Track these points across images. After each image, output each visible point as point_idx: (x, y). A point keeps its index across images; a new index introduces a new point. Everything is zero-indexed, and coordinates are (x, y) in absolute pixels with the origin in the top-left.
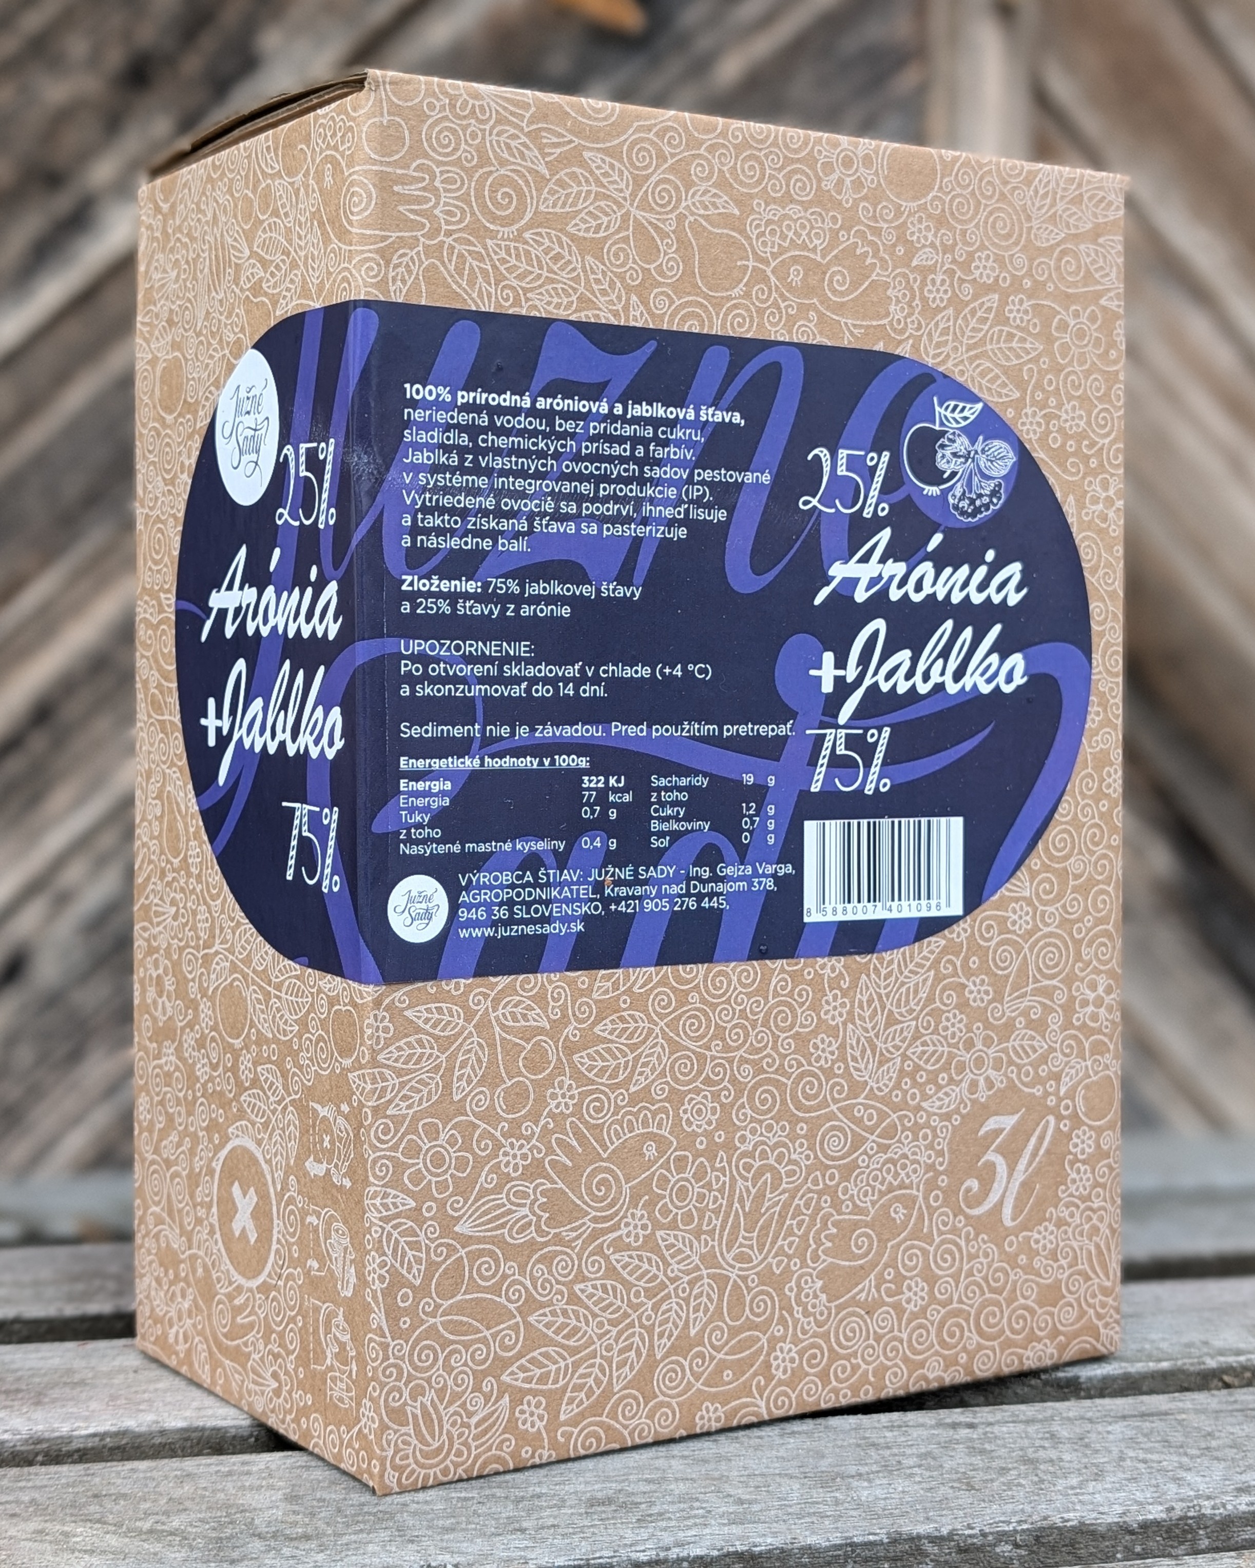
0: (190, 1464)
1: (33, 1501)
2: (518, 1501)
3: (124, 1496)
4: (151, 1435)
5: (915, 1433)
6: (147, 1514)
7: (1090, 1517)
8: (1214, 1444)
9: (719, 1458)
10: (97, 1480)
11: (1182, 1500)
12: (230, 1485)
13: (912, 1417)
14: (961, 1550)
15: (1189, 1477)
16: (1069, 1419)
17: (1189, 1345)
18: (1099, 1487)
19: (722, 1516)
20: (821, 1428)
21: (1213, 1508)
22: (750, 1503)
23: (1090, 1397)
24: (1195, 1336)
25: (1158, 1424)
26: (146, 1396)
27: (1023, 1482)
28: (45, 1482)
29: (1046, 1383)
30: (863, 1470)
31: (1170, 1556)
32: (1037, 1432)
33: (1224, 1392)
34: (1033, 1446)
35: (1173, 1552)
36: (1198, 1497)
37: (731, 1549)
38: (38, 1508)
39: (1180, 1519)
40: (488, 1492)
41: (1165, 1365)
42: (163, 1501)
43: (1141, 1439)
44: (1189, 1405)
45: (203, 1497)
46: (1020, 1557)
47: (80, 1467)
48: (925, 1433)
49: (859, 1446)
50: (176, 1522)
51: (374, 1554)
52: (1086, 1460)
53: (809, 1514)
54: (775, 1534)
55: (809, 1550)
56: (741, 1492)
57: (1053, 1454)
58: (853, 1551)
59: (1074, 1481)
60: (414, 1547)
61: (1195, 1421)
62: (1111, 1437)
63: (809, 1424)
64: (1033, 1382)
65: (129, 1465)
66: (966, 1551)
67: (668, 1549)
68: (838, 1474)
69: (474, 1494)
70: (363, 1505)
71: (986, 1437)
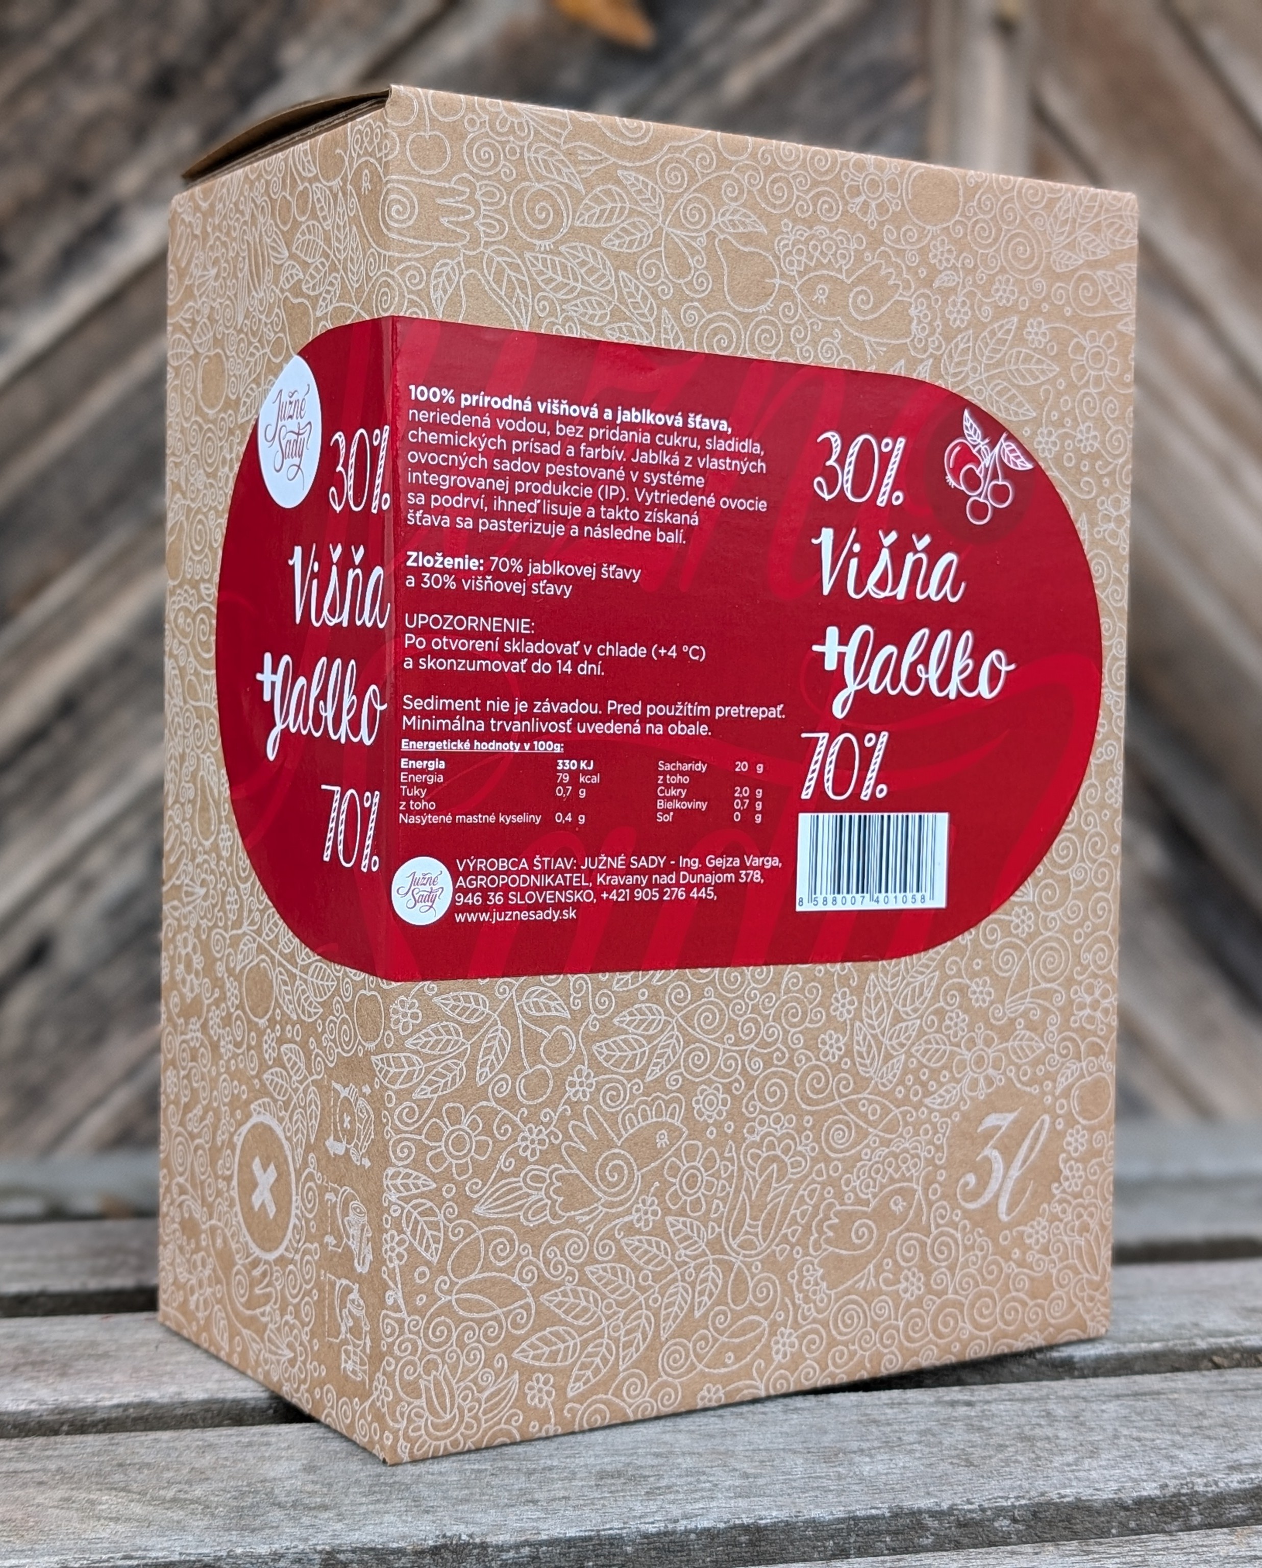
0: (211, 1435)
1: (59, 1470)
2: (530, 1473)
3: (148, 1465)
4: (172, 1406)
5: (915, 1410)
6: (170, 1483)
7: (1086, 1493)
8: (1205, 1423)
9: (725, 1433)
10: (121, 1450)
11: (1175, 1477)
12: (250, 1455)
13: (912, 1395)
14: (960, 1525)
15: (1182, 1455)
16: (1064, 1398)
17: (1180, 1327)
18: (1095, 1464)
19: (728, 1490)
20: (824, 1405)
21: (1206, 1485)
22: (756, 1476)
23: (1084, 1376)
24: (1186, 1318)
25: (1151, 1403)
26: (169, 1368)
27: (1020, 1458)
28: (71, 1452)
29: (1041, 1363)
30: (865, 1445)
31: (1163, 1532)
32: (1033, 1410)
33: (1215, 1372)
34: (1030, 1423)
35: (1167, 1528)
36: (1191, 1474)
37: (738, 1522)
38: (63, 1476)
39: (1174, 1496)
40: (500, 1464)
41: (1157, 1346)
42: (185, 1471)
43: (1134, 1417)
44: (1180, 1385)
45: (224, 1466)
46: (1018, 1532)
47: (104, 1438)
48: (924, 1410)
49: (860, 1422)
50: (198, 1491)
51: (391, 1523)
52: (1080, 1438)
53: (813, 1489)
54: (780, 1508)
55: (813, 1523)
56: (746, 1466)
57: (1049, 1432)
58: (856, 1525)
59: (1070, 1458)
60: (430, 1517)
61: (1188, 1400)
62: (1105, 1415)
63: (812, 1401)
64: (1029, 1361)
65: (152, 1435)
66: (965, 1525)
67: (676, 1521)
68: (840, 1450)
69: (487, 1466)
70: (379, 1475)
71: (983, 1415)
